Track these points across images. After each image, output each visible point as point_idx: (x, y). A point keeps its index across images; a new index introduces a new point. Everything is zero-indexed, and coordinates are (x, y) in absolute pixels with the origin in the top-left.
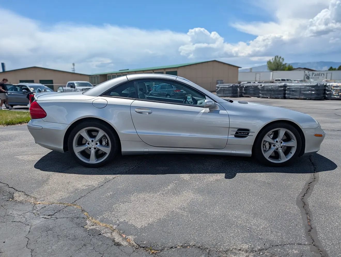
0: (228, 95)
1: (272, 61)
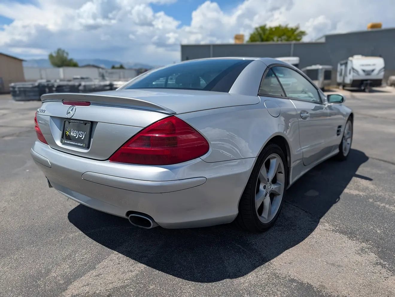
0: (34, 98)
1: (54, 55)
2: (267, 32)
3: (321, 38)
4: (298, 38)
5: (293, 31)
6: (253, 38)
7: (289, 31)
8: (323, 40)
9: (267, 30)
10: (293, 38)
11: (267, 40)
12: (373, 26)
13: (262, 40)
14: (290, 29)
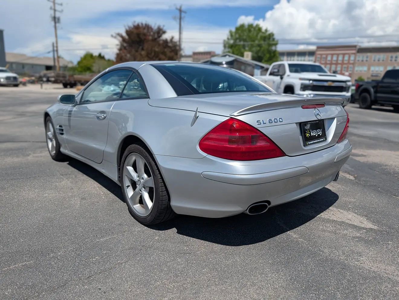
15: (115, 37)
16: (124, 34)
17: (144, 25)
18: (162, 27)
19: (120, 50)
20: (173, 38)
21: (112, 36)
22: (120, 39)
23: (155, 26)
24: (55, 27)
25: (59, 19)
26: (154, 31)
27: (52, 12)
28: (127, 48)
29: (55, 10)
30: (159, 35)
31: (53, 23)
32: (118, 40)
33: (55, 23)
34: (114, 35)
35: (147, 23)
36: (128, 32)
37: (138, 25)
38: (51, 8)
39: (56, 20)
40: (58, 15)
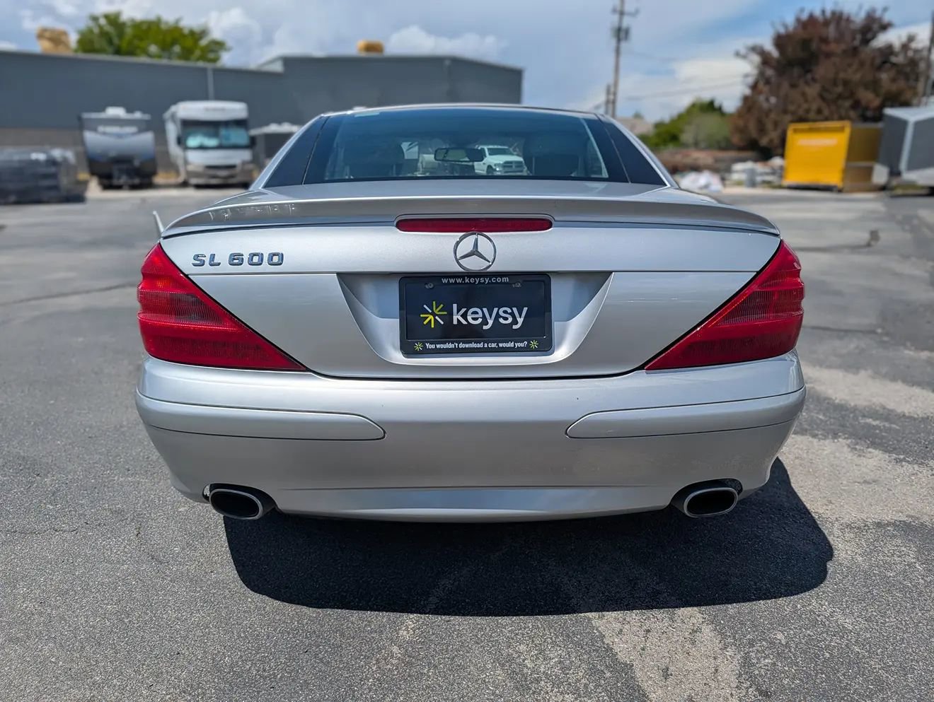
2: (129, 31)
3: (273, 61)
4: (211, 56)
5: (196, 36)
6: (86, 43)
7: (183, 36)
8: (278, 67)
9: (123, 24)
10: (197, 53)
11: (131, 53)
12: (370, 48)
13: (118, 52)
14: (186, 31)
15: (744, 57)
16: (769, 46)
17: (828, 14)
18: (878, 14)
19: (754, 87)
20: (911, 39)
21: (737, 54)
22: (756, 59)
23: (857, 14)
24: (618, 51)
25: (627, 32)
26: (852, 26)
27: (616, 18)
28: (773, 80)
29: (622, 13)
30: (869, 36)
31: (613, 42)
32: (751, 62)
33: (619, 40)
34: (743, 51)
35: (838, 9)
36: (780, 41)
37: (811, 18)
38: (614, 11)
39: (621, 34)
40: (626, 22)
